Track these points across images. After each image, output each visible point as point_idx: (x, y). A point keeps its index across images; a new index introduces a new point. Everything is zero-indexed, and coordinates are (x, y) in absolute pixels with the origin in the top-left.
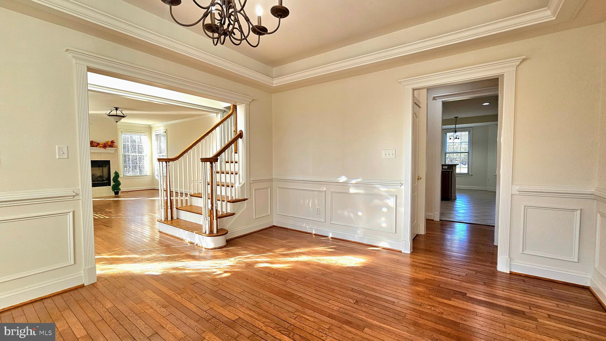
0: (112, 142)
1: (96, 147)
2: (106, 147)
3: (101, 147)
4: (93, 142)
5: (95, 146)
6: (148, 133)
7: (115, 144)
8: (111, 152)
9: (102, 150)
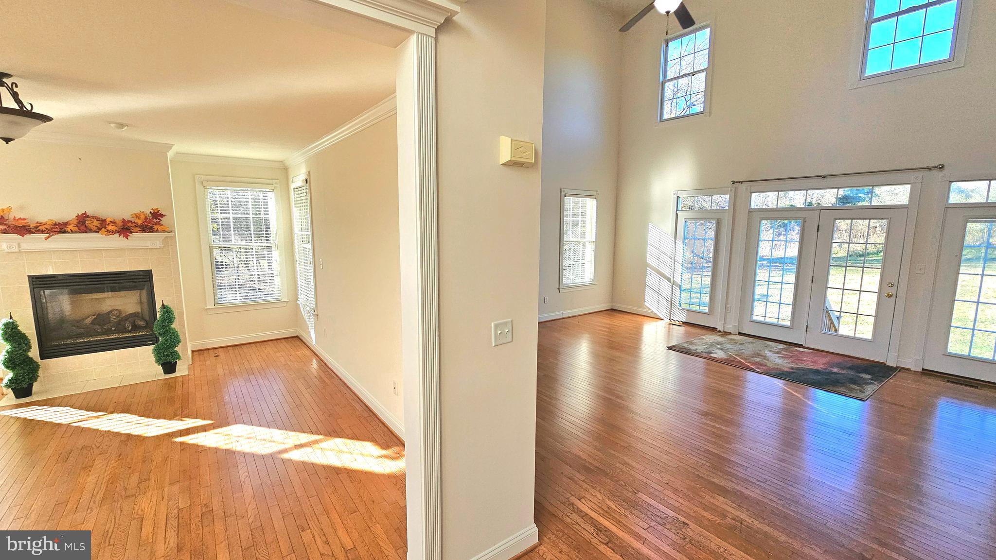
0: (157, 215)
1: (98, 232)
2: (131, 232)
3: (113, 232)
4: (88, 217)
5: (95, 228)
6: (278, 186)
7: (164, 220)
8: (149, 244)
9: (117, 241)
